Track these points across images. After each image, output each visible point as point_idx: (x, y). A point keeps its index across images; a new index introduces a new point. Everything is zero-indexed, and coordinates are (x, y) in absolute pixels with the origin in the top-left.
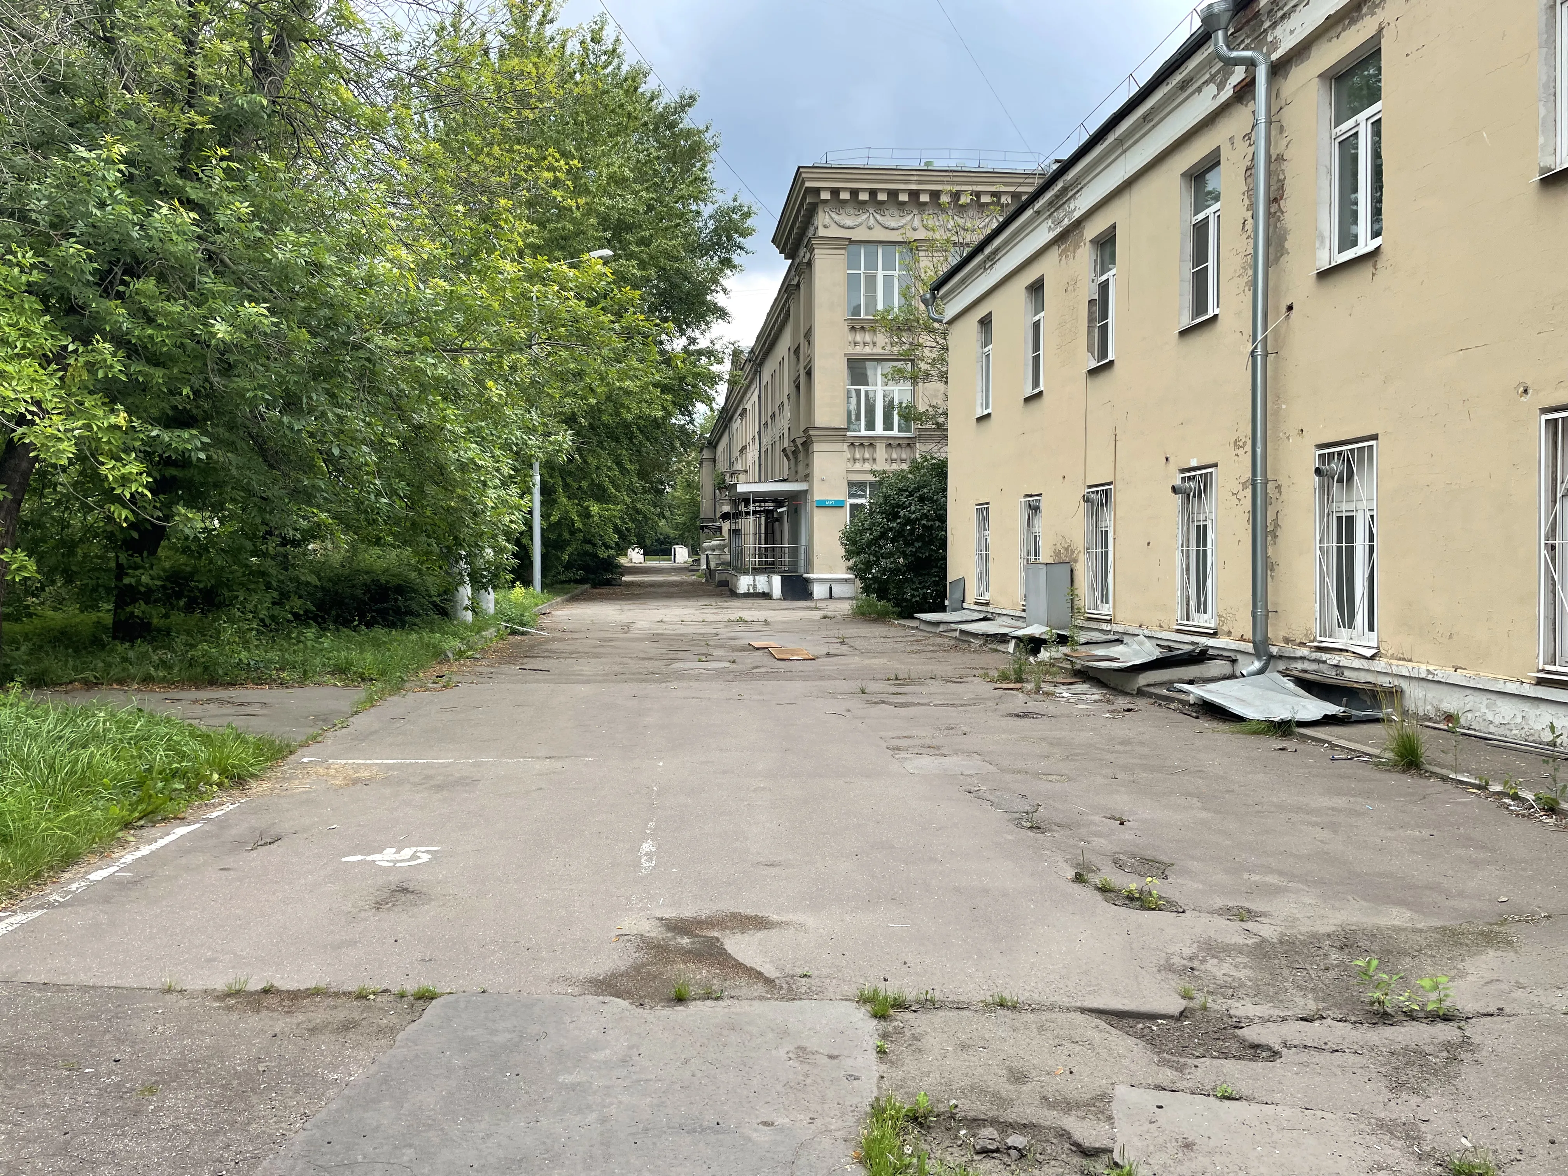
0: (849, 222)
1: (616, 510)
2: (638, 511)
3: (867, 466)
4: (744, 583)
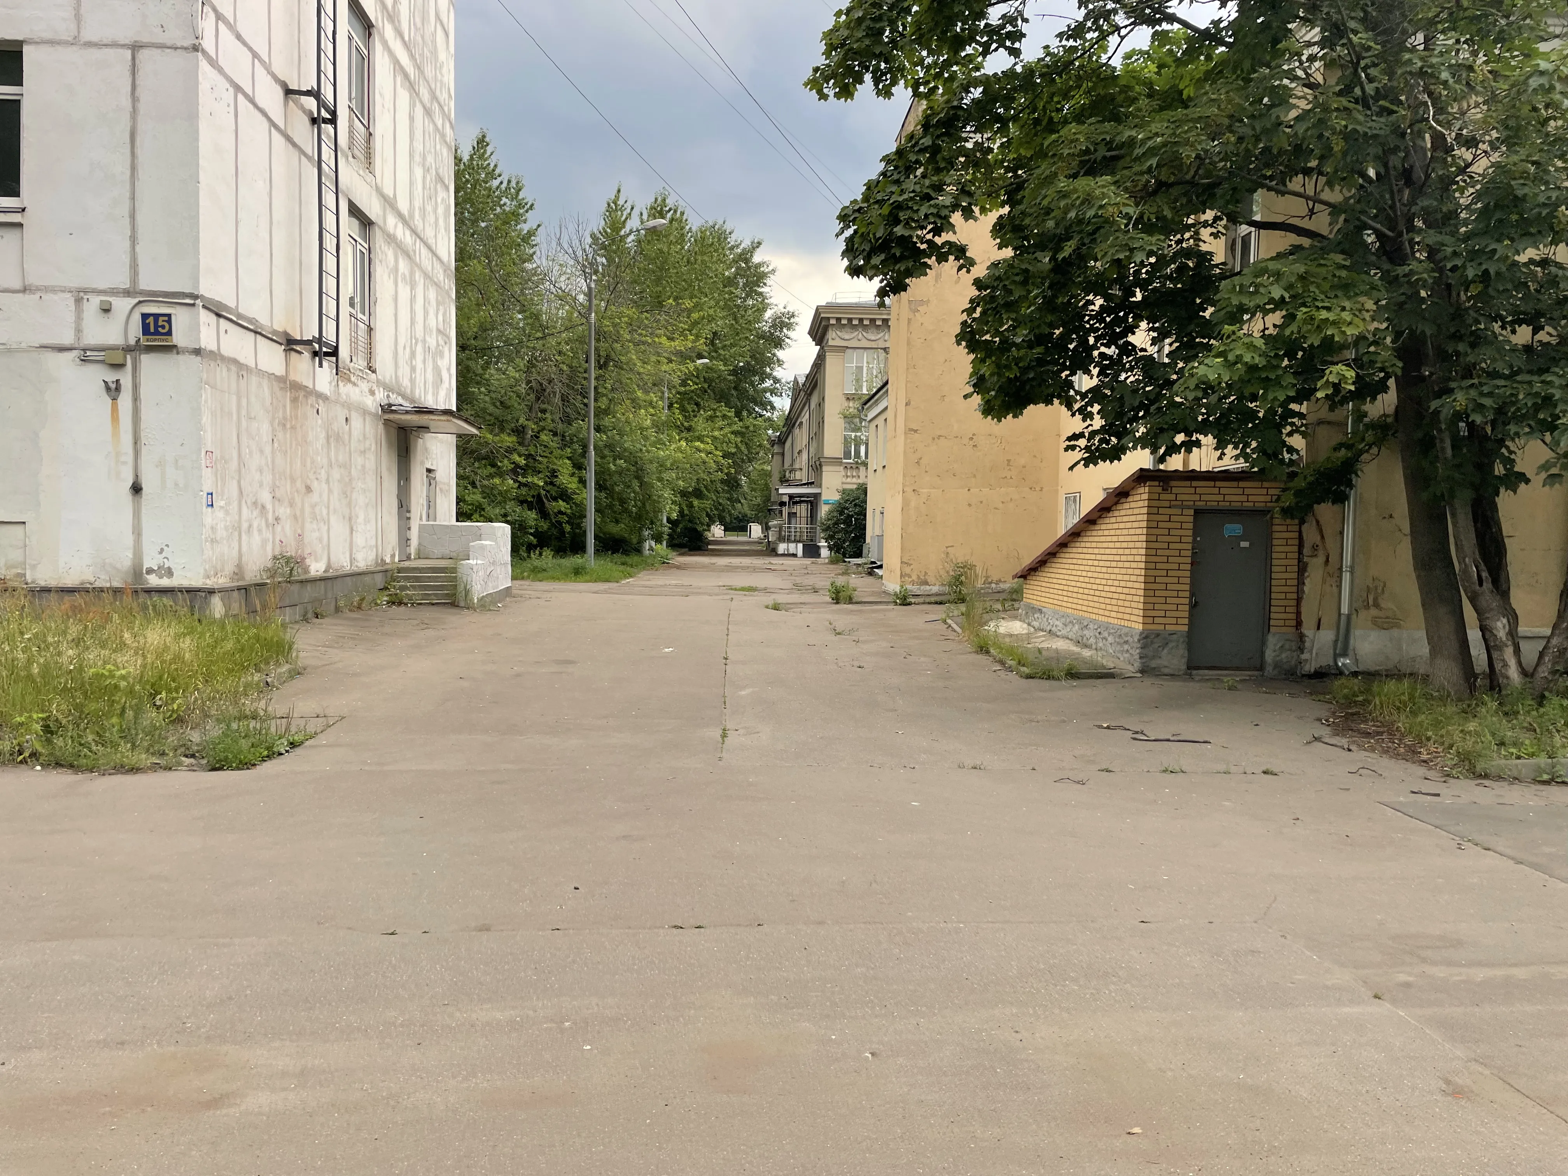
0: (847, 337)
1: (707, 504)
2: (720, 504)
3: (854, 480)
4: (782, 548)
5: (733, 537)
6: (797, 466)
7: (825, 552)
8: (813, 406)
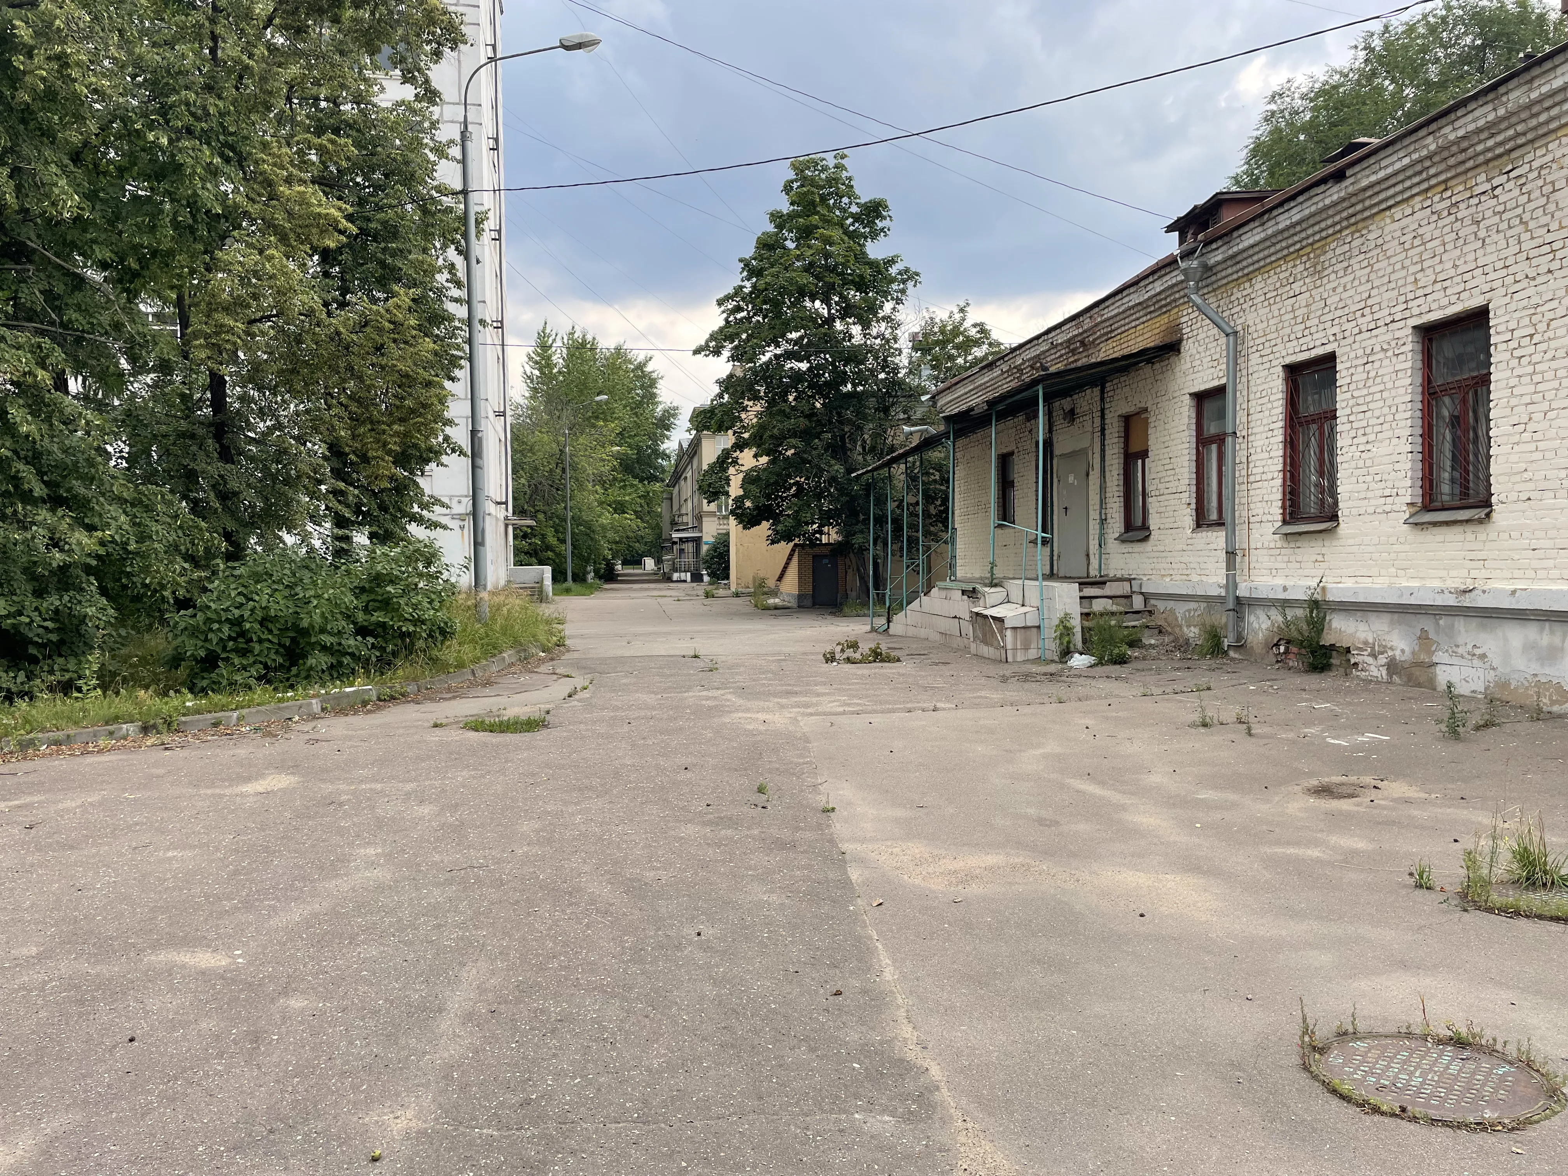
4: (676, 576)
5: (629, 570)
6: (683, 511)
7: (706, 578)
8: (695, 467)
